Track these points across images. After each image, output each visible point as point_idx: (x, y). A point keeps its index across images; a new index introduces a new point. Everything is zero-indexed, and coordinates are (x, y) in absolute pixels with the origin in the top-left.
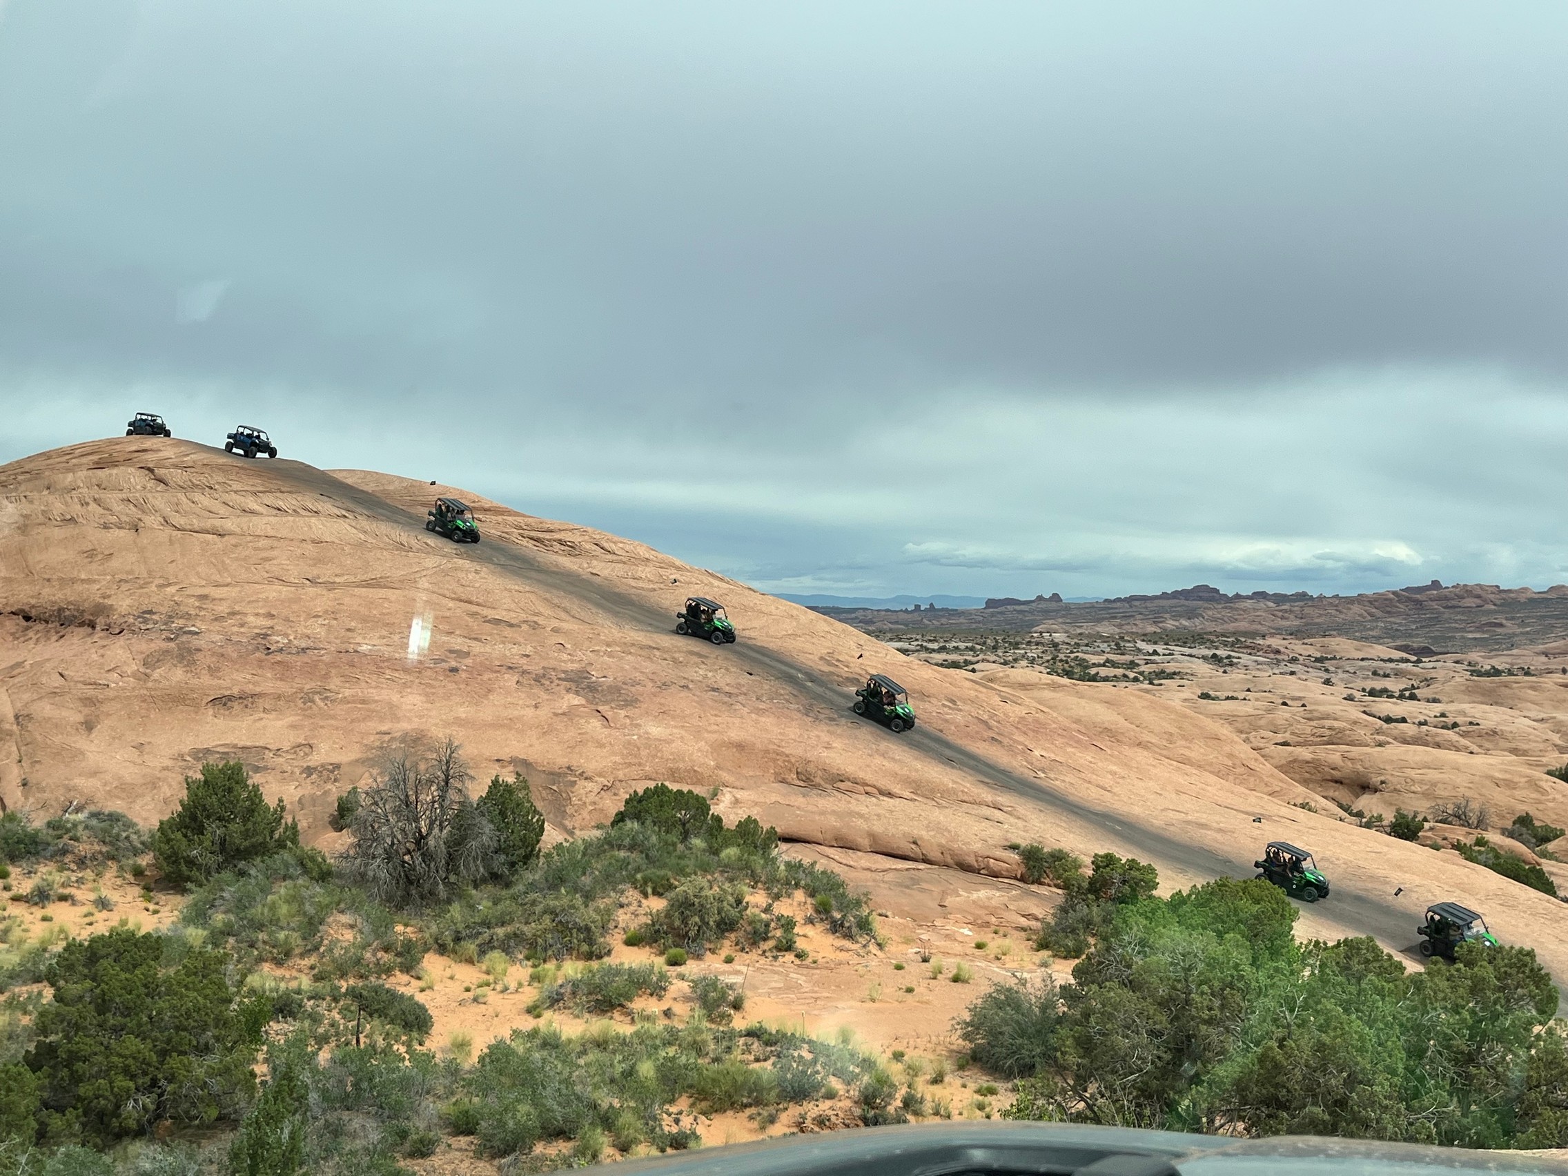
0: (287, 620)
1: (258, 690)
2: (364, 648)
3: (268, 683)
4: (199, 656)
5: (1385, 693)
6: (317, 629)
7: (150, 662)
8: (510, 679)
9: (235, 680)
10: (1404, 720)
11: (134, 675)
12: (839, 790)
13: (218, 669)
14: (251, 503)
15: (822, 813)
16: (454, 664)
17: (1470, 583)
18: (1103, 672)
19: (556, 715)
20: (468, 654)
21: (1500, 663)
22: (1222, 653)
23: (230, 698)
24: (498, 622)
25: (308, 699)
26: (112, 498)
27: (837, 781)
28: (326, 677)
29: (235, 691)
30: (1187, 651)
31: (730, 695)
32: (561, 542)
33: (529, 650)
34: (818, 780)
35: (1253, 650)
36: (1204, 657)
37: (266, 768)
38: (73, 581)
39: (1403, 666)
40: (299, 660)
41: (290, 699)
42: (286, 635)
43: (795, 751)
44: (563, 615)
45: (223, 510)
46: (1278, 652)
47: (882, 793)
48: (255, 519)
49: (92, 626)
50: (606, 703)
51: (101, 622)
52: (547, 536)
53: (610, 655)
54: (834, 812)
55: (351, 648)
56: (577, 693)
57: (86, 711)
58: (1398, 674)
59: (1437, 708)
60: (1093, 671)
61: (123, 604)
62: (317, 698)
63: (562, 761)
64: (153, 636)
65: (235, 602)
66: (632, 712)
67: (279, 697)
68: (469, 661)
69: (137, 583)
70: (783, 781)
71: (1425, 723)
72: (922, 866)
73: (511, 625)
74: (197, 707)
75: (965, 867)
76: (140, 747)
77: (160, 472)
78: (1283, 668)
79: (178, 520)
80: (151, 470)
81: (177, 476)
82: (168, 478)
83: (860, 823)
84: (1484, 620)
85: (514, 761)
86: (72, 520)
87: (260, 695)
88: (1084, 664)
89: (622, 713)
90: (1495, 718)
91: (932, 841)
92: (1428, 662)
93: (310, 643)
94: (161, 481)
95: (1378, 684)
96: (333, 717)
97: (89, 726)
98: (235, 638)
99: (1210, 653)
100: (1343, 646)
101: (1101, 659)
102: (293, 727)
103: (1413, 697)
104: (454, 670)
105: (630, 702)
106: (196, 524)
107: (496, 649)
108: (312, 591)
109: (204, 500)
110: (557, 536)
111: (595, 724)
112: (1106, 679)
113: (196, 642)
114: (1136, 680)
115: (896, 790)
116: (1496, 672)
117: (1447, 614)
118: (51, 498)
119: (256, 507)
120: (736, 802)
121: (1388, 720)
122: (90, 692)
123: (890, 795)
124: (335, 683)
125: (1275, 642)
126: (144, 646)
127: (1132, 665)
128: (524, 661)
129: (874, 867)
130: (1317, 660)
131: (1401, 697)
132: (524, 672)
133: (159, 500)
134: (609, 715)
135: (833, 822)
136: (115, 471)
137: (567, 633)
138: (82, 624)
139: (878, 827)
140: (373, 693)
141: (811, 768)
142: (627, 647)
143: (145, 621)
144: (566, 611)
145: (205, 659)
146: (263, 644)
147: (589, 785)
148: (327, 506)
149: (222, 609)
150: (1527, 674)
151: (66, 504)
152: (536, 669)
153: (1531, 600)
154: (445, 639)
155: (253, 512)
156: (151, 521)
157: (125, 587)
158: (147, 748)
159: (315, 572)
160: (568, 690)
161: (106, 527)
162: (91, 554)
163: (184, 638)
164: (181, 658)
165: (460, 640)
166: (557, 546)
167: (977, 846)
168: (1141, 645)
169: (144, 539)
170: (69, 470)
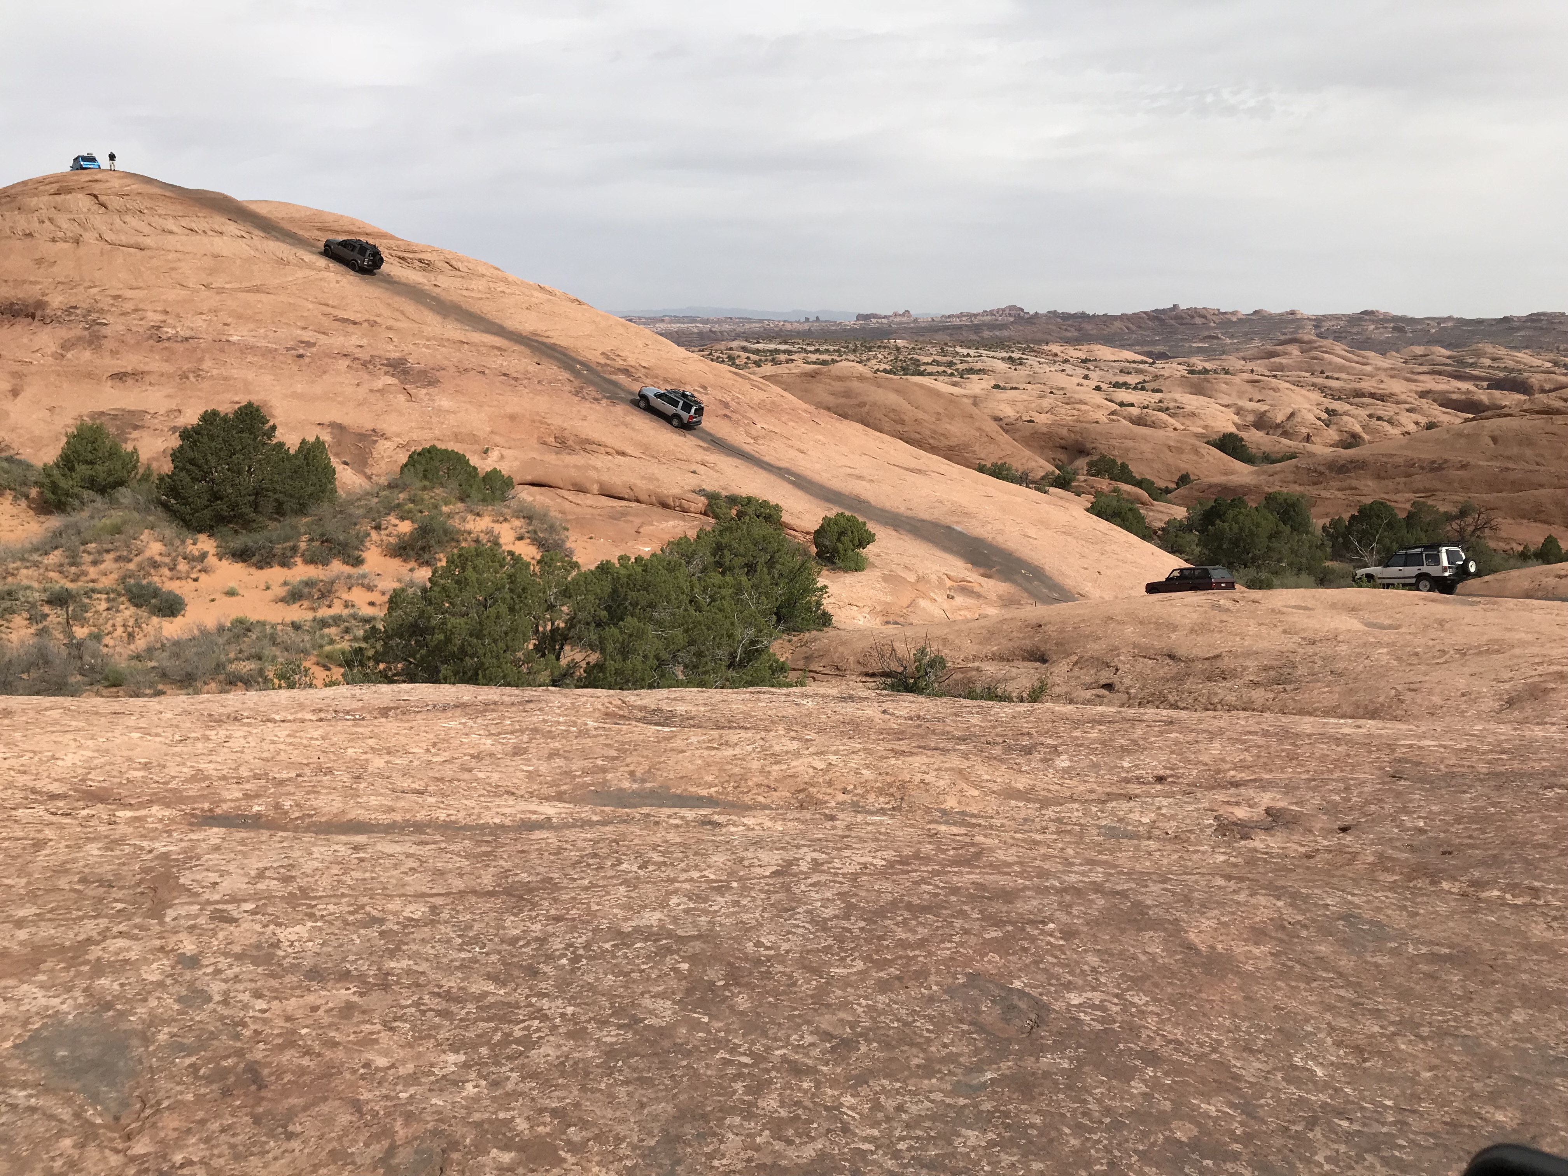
0: (178, 316)
1: (146, 368)
2: (234, 338)
3: (155, 364)
4: (104, 342)
5: (1125, 385)
6: (199, 322)
7: (67, 345)
8: (343, 364)
9: (129, 361)
10: (1132, 405)
11: (52, 355)
12: (585, 450)
13: (118, 353)
14: (170, 225)
15: (567, 466)
16: (301, 351)
17: (1199, 307)
18: (930, 369)
19: (371, 391)
20: (314, 344)
21: (1209, 366)
22: (1015, 355)
23: (125, 374)
24: (345, 320)
25: (184, 376)
26: (63, 220)
27: (586, 445)
28: (201, 360)
29: (129, 369)
30: (991, 354)
31: (516, 379)
32: (420, 261)
33: (364, 342)
34: (570, 443)
35: (1039, 353)
36: (1003, 359)
37: (143, 427)
38: (24, 282)
39: (1141, 366)
40: (180, 347)
41: (170, 376)
42: (174, 327)
43: (556, 422)
44: (400, 317)
45: (146, 230)
46: (1056, 355)
47: (618, 453)
48: (170, 237)
49: (33, 317)
50: (411, 383)
51: (39, 313)
52: (411, 256)
53: (428, 347)
54: (575, 466)
55: (224, 338)
56: (393, 375)
57: (14, 381)
58: (1139, 372)
59: (1159, 396)
60: (922, 368)
61: (56, 301)
62: (191, 376)
63: (369, 426)
64: (73, 325)
65: (141, 301)
66: (432, 390)
67: (162, 375)
68: (314, 350)
69: (70, 284)
70: (545, 443)
71: (1147, 407)
72: (634, 504)
73: (355, 323)
74: (99, 380)
75: (665, 505)
76: (52, 410)
77: (102, 198)
78: (1056, 367)
79: (108, 236)
80: (96, 197)
81: (115, 202)
82: (108, 203)
83: (593, 474)
84: (1206, 333)
85: (333, 425)
86: (30, 235)
87: (148, 373)
88: (917, 362)
89: (424, 391)
90: (1196, 403)
91: (642, 486)
92: (1160, 364)
93: (192, 334)
94: (103, 205)
95: (1121, 379)
96: (200, 390)
97: (15, 393)
98: (134, 329)
99: (1007, 355)
100: (1103, 352)
101: (930, 360)
102: (169, 396)
103: (1143, 389)
104: (301, 356)
105: (432, 382)
106: (124, 239)
107: (338, 341)
108: (204, 293)
109: (134, 221)
110: (418, 256)
111: (402, 397)
112: (930, 374)
113: (105, 331)
114: (952, 374)
115: (629, 451)
116: (1206, 371)
117: (1181, 328)
118: (18, 217)
119: (174, 228)
120: (502, 457)
121: (1122, 404)
122: (17, 367)
123: (623, 454)
124: (207, 364)
125: (1055, 348)
126: (63, 333)
127: (950, 364)
128: (358, 350)
129: (595, 504)
130: (1083, 361)
131: (1135, 388)
132: (355, 359)
133: (99, 220)
134: (412, 392)
135: (573, 473)
136: (69, 196)
137: (398, 331)
138: (27, 316)
139: (605, 478)
140: (235, 373)
141: (566, 434)
142: (442, 341)
143: (70, 314)
144: (402, 313)
145: (108, 344)
146: (155, 335)
147: (387, 444)
148: (232, 228)
149: (128, 306)
150: (1227, 373)
151: (29, 222)
152: (364, 356)
153: (1240, 320)
154: (299, 332)
155: (171, 232)
156: (89, 237)
157: (61, 287)
158: (57, 410)
159: (210, 279)
160: (386, 373)
161: (54, 240)
162: (39, 262)
163: (97, 327)
164: (90, 343)
165: (311, 333)
166: (417, 263)
167: (676, 491)
168: (958, 349)
169: (82, 250)
170: (35, 195)
